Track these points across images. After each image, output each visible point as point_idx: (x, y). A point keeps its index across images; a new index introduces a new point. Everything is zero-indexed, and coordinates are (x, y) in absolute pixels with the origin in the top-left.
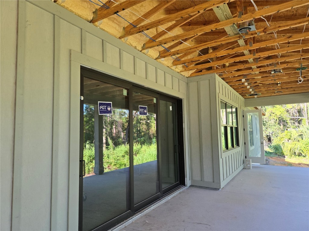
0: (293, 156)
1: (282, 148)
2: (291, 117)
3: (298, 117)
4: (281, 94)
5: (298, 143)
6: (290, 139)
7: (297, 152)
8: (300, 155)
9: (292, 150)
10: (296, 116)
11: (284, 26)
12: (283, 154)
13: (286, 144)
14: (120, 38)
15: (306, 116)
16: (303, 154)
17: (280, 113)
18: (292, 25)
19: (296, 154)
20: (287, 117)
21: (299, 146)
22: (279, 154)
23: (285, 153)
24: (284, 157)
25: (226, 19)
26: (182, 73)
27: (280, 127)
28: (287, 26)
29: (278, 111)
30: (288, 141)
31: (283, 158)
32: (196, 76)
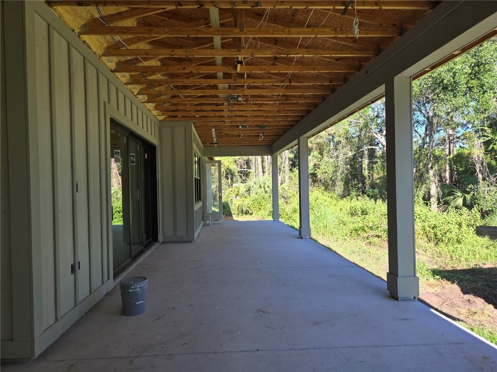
0: (240, 214)
1: (230, 205)
2: (240, 169)
3: (246, 170)
4: (239, 144)
5: (246, 199)
6: (237, 195)
7: (244, 209)
8: (247, 213)
9: (239, 208)
10: (244, 168)
11: (260, 101)
12: (231, 213)
13: (234, 201)
14: (125, 84)
15: (254, 168)
16: (250, 212)
17: (228, 164)
18: (264, 101)
19: (244, 212)
20: (235, 168)
21: (247, 202)
22: (226, 213)
23: (233, 212)
24: (232, 216)
25: (223, 89)
26: (158, 117)
27: (227, 181)
28: (261, 101)
29: (226, 161)
30: (236, 197)
31: (230, 217)
32: (170, 121)
